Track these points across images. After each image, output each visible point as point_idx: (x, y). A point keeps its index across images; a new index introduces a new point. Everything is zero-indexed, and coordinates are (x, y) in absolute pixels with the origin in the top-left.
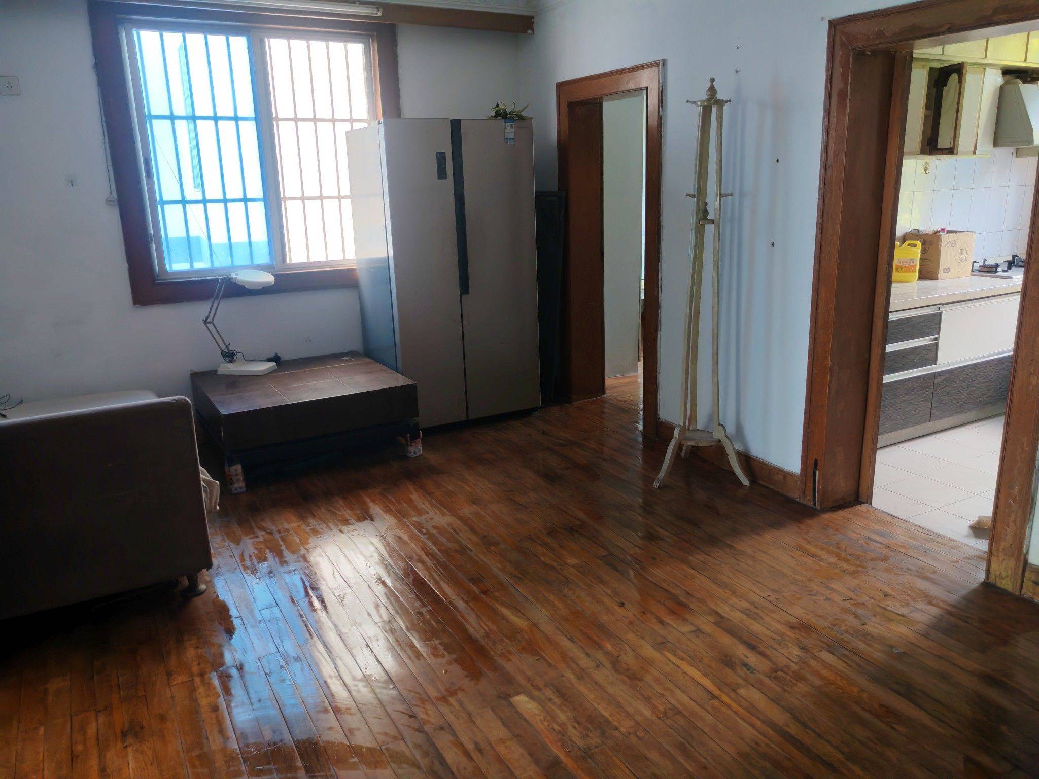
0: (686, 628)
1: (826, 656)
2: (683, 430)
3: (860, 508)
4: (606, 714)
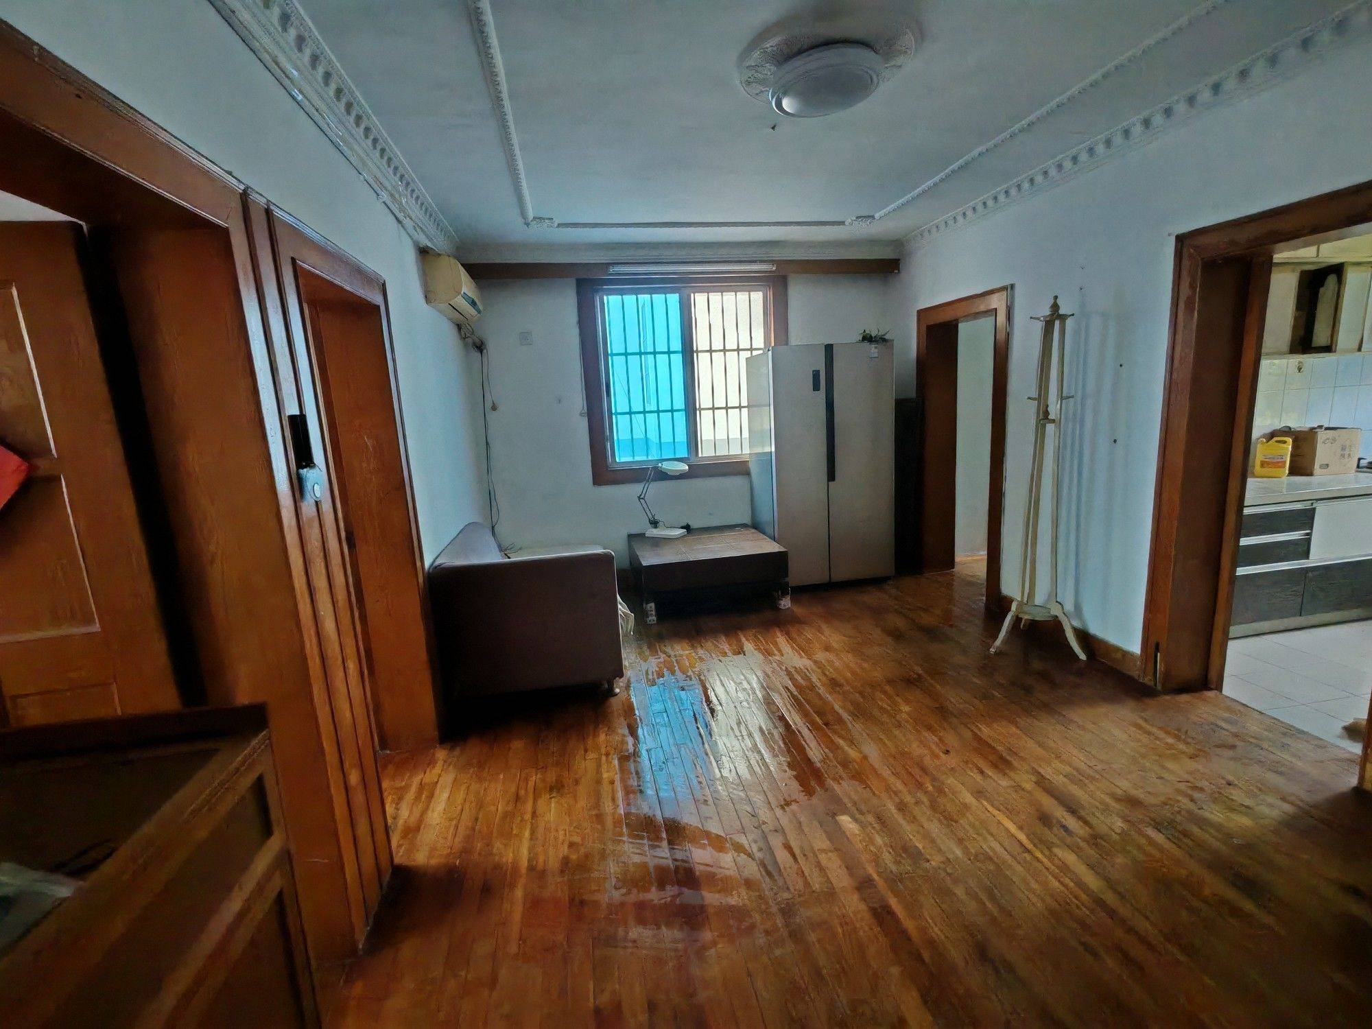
0: (1004, 783)
1: (1151, 832)
2: (1021, 604)
3: (1210, 694)
4: (920, 846)
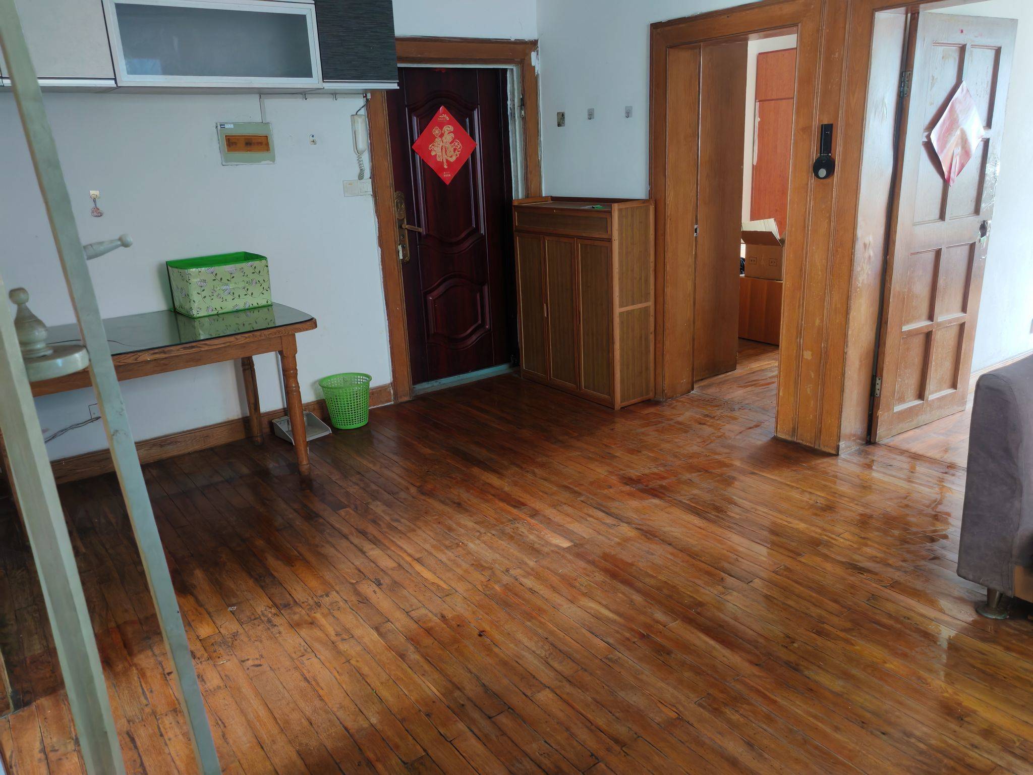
4: (501, 542)
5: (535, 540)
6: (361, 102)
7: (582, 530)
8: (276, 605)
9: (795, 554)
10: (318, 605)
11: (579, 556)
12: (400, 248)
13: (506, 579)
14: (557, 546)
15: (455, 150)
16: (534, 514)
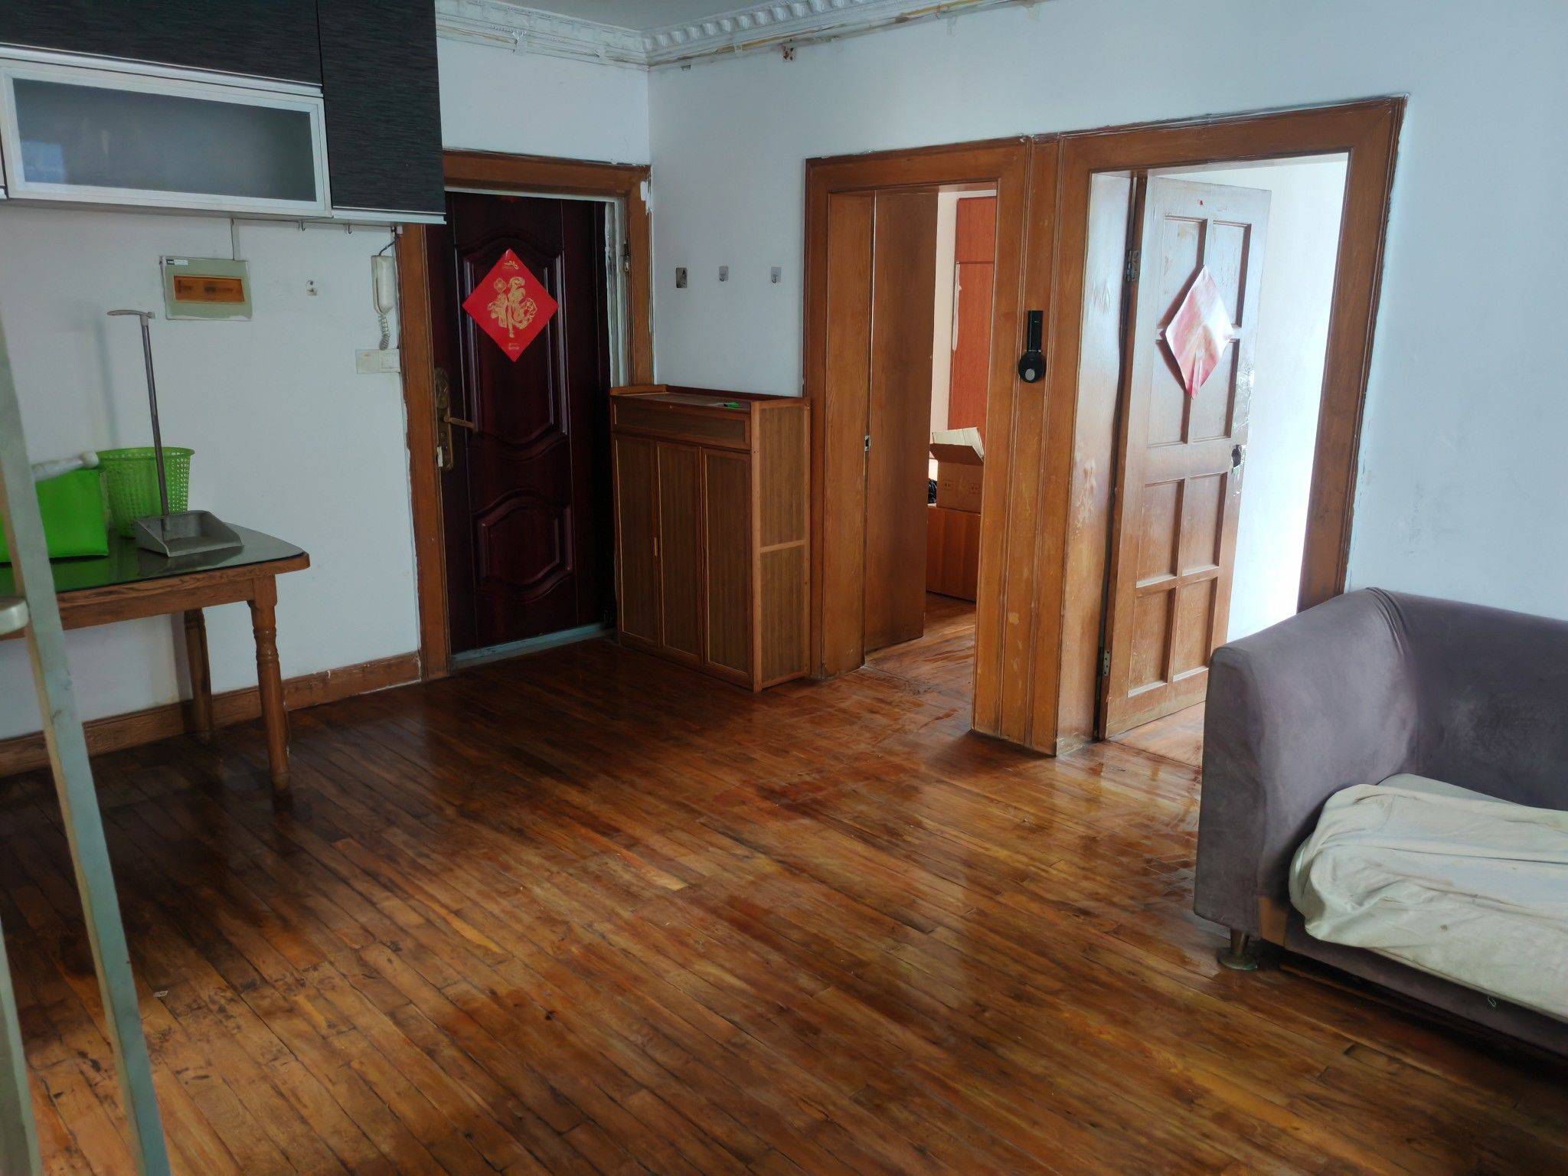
0: (457, 988)
4: (582, 884)
5: (634, 881)
6: (387, 238)
7: (701, 864)
8: (234, 988)
9: (993, 891)
10: (301, 983)
11: (697, 902)
12: (439, 450)
13: (588, 937)
14: (664, 888)
15: (526, 312)
16: (633, 843)
